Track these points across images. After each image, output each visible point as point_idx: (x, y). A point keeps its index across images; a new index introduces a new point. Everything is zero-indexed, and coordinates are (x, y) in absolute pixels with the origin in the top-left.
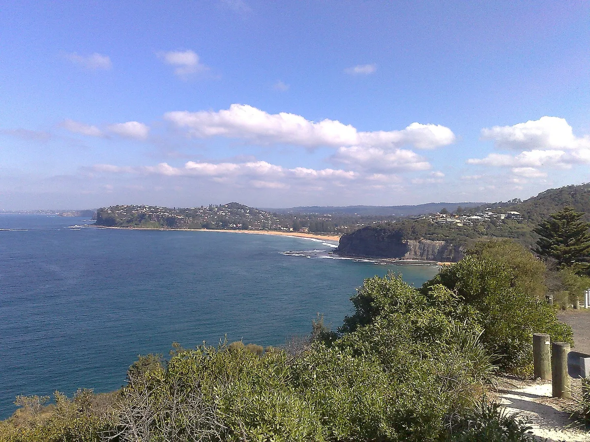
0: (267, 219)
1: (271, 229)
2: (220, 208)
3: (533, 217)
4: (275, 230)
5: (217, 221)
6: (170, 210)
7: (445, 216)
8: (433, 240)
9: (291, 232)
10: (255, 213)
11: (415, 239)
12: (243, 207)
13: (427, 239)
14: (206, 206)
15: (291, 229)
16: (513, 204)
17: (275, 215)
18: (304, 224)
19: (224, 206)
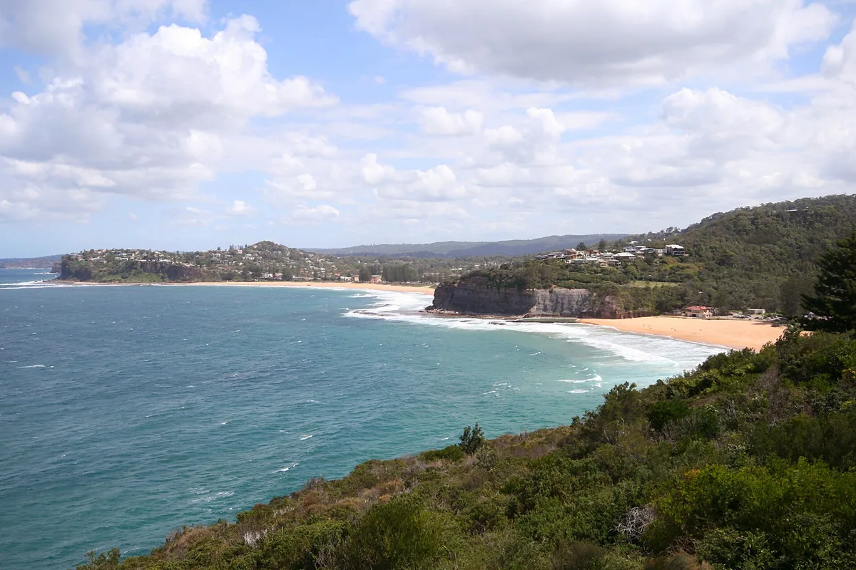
0: (317, 264)
1: (325, 280)
2: (246, 250)
3: (701, 253)
4: (332, 280)
5: (244, 270)
6: (171, 255)
7: (582, 254)
8: (570, 288)
9: (356, 282)
10: (297, 255)
11: (545, 288)
12: (281, 248)
13: (560, 286)
14: (225, 248)
15: (357, 279)
16: (667, 235)
17: (329, 258)
18: (374, 271)
19: (251, 247)
